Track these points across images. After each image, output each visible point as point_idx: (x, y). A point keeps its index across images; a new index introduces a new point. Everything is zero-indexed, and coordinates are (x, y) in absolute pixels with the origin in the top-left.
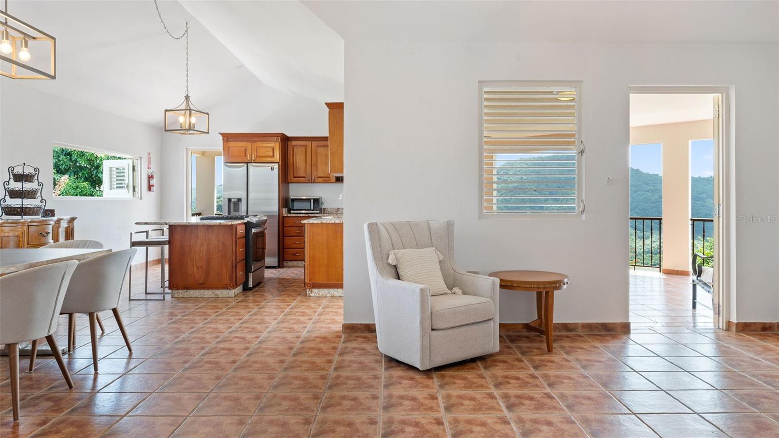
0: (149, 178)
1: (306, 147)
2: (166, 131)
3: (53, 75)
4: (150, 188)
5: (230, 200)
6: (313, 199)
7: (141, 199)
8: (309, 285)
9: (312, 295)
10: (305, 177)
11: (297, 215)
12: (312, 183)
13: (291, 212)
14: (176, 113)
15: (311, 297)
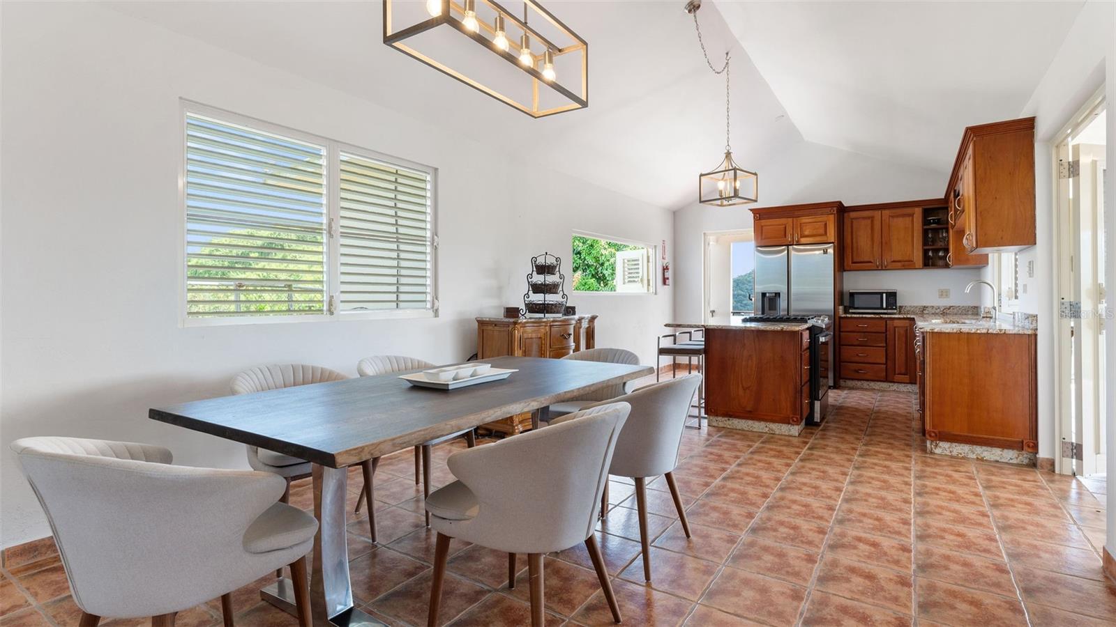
0: (664, 269)
1: (872, 218)
2: (701, 202)
3: (585, 100)
4: (665, 281)
5: (764, 295)
6: (886, 293)
7: (656, 294)
8: (933, 434)
9: (938, 451)
10: (870, 262)
11: (861, 316)
12: (882, 269)
13: (850, 311)
14: (712, 178)
15: (934, 454)
